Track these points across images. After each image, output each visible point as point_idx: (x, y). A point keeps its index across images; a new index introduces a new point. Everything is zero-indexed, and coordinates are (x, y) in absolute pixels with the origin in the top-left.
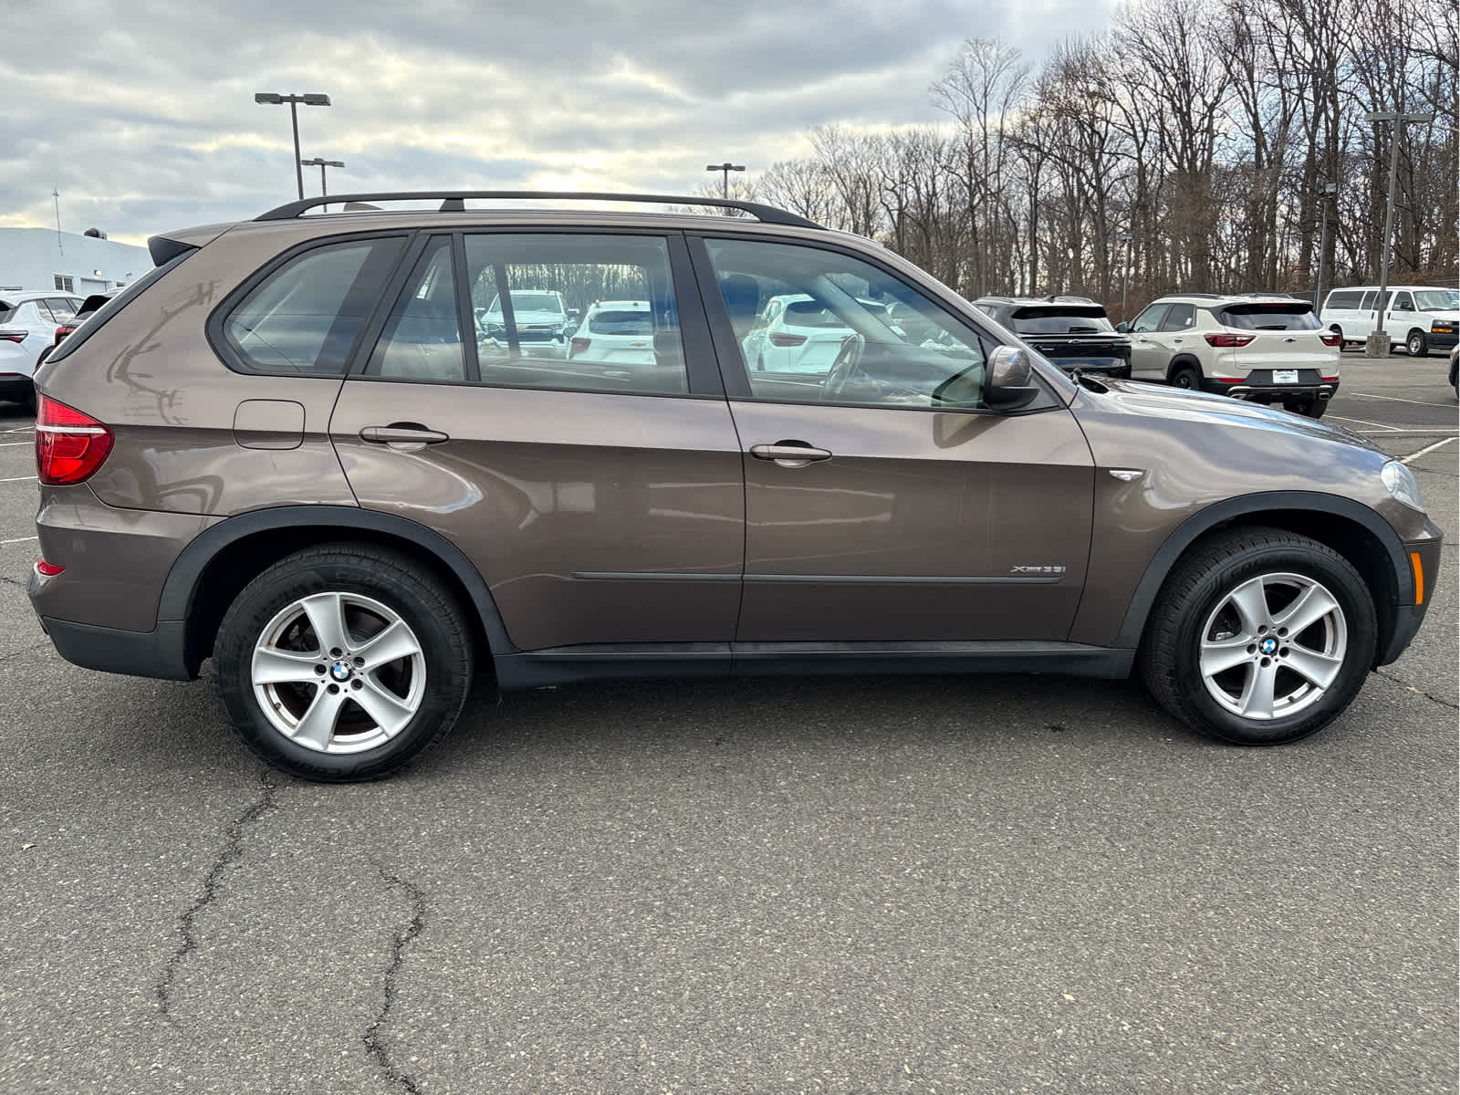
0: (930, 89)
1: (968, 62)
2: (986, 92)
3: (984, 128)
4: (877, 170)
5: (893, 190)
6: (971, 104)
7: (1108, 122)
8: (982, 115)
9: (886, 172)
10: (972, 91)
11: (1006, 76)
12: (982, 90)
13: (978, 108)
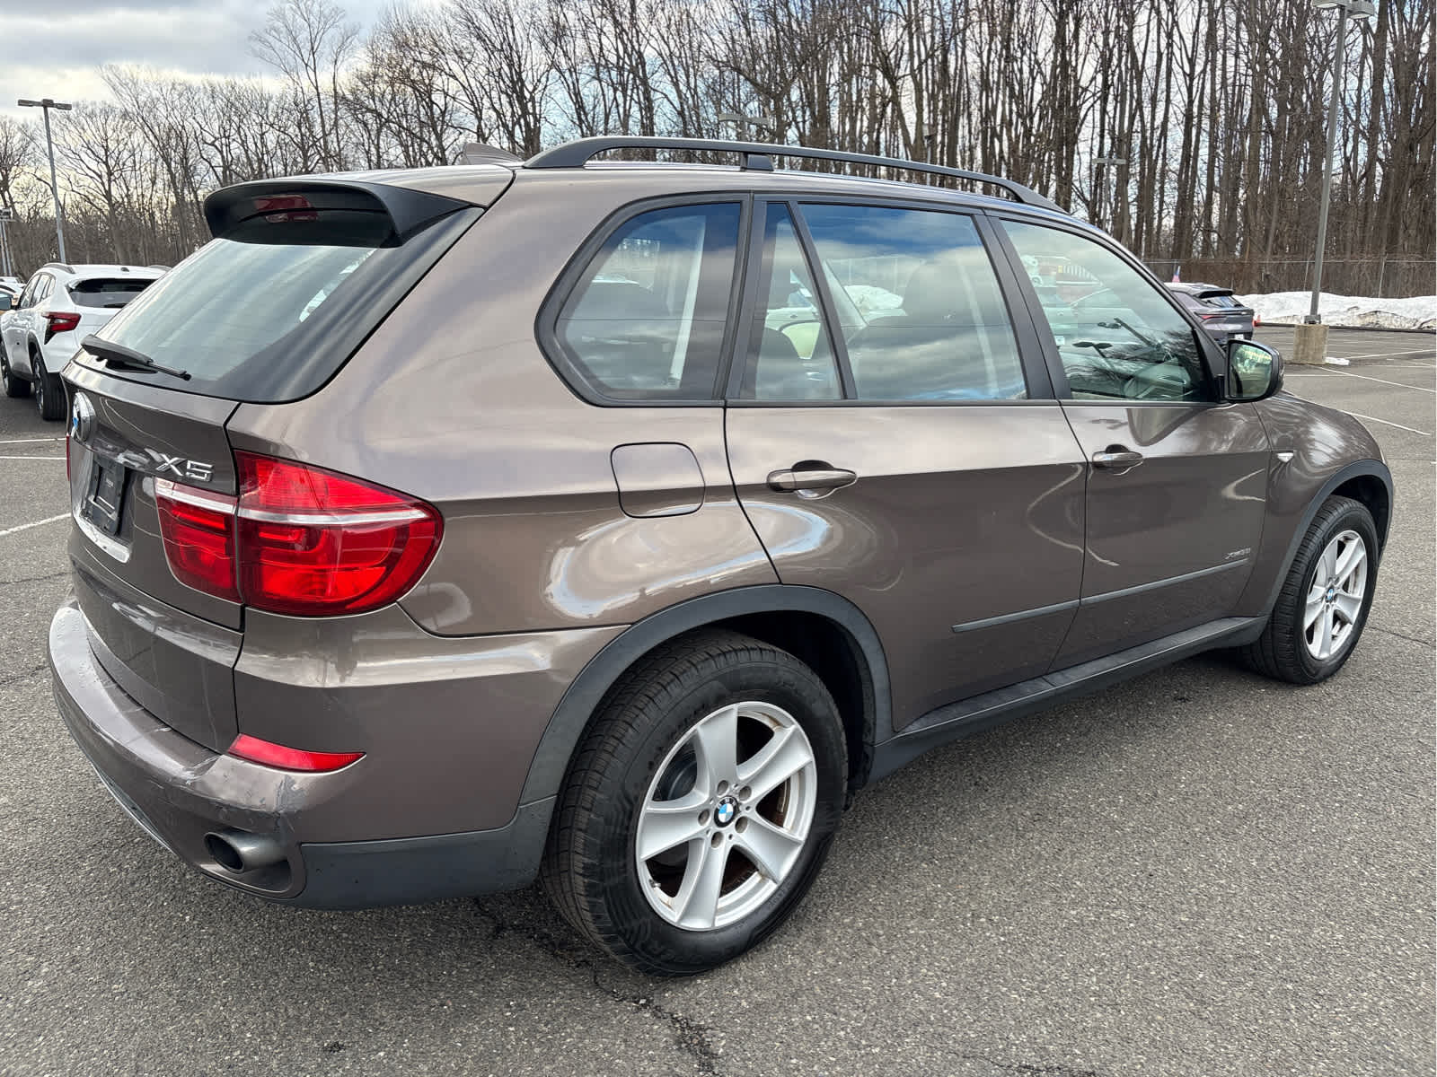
0: (250, 38)
1: (289, 14)
2: (312, 48)
3: (317, 88)
4: (191, 119)
5: (212, 144)
6: (299, 60)
7: (446, 94)
8: (311, 73)
9: (203, 124)
10: (298, 46)
11: (332, 35)
12: (308, 45)
13: (307, 65)
